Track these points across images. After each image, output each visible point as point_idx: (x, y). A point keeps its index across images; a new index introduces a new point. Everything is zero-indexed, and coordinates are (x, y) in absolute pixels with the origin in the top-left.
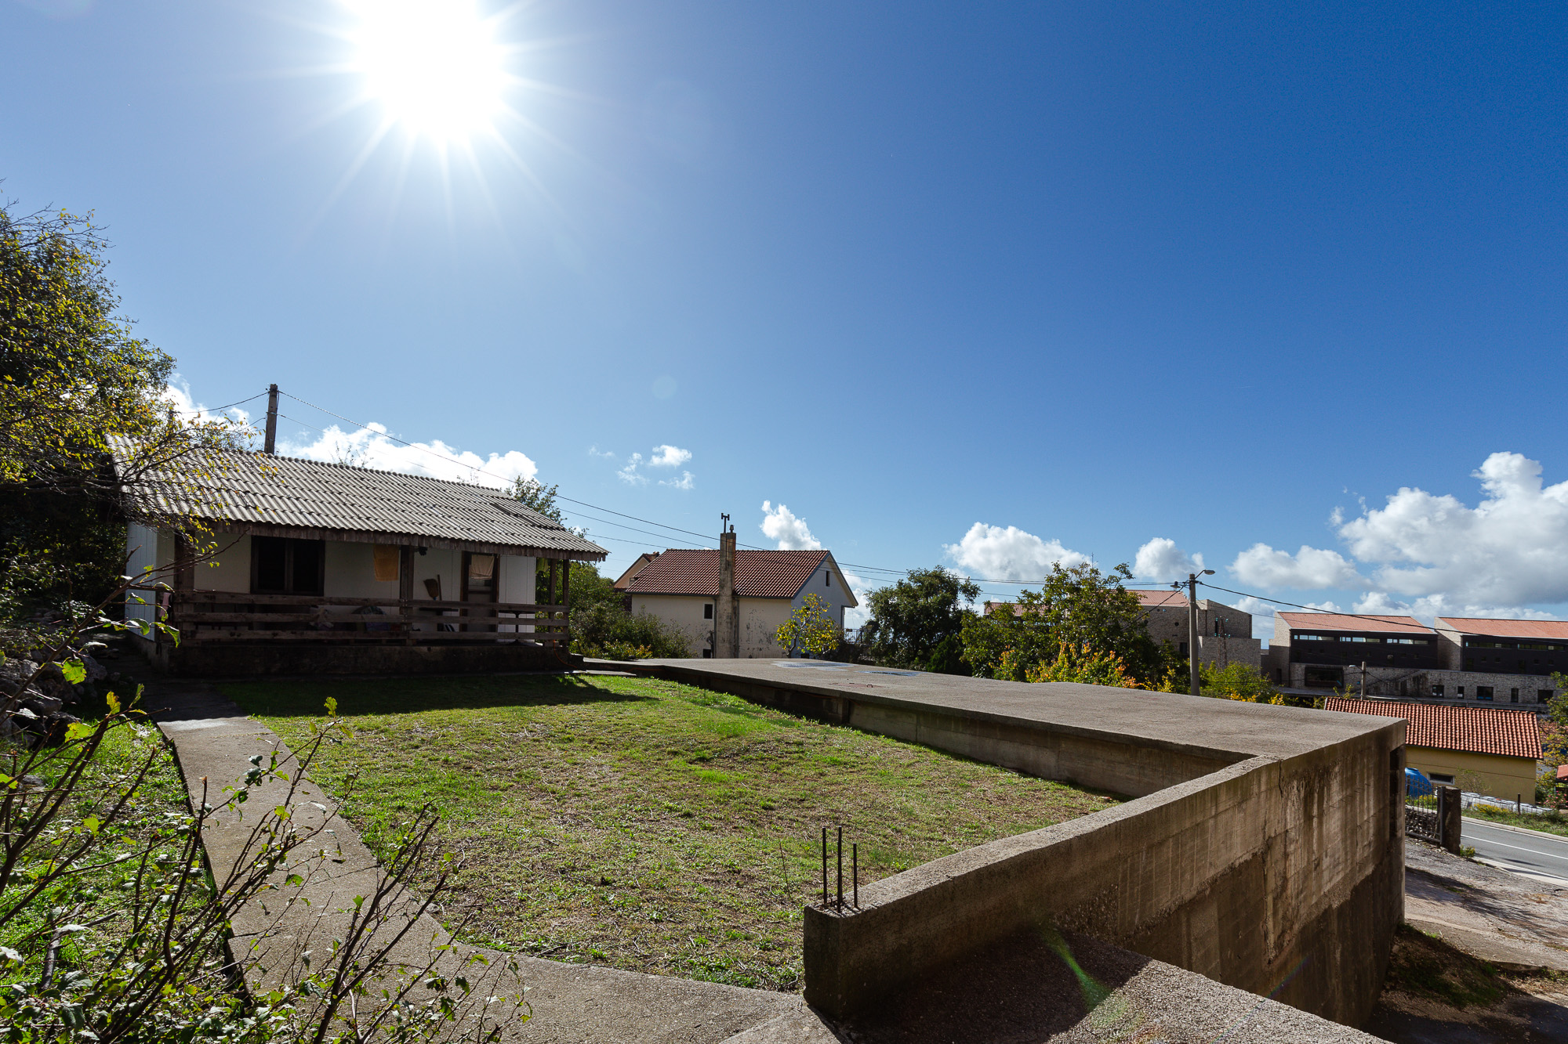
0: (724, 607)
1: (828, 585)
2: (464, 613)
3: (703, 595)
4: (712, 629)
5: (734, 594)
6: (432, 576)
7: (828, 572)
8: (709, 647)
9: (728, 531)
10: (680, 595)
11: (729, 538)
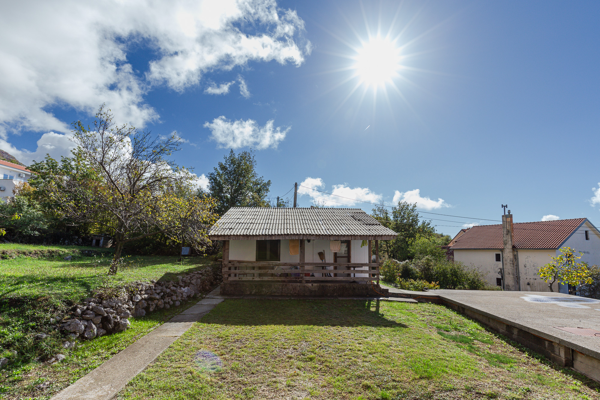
0: (508, 254)
1: (587, 238)
2: (335, 268)
3: (493, 249)
4: (501, 267)
5: (514, 247)
6: (321, 251)
7: (586, 232)
8: (500, 277)
9: (507, 213)
10: (480, 249)
11: (508, 217)
